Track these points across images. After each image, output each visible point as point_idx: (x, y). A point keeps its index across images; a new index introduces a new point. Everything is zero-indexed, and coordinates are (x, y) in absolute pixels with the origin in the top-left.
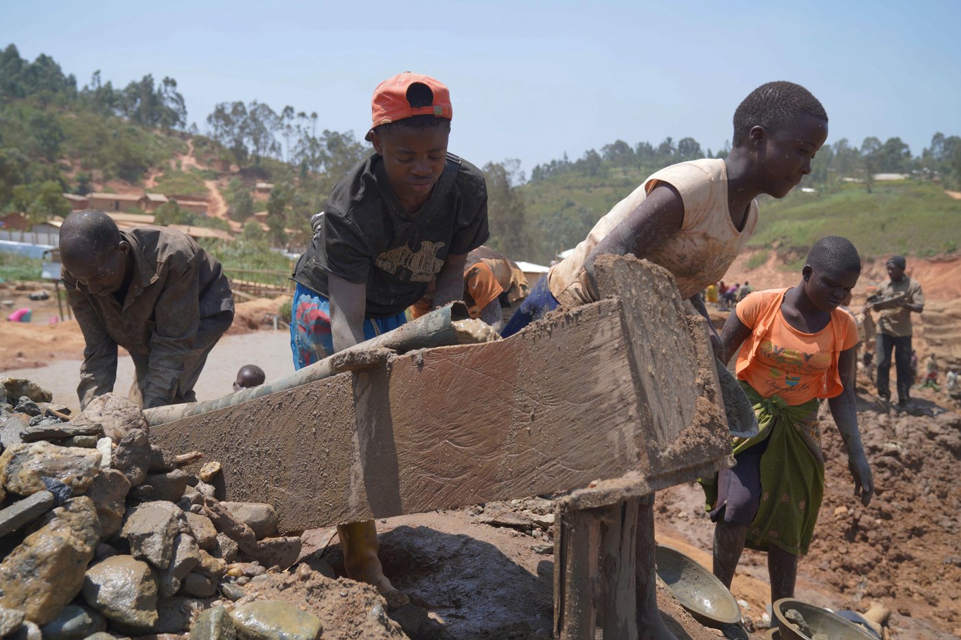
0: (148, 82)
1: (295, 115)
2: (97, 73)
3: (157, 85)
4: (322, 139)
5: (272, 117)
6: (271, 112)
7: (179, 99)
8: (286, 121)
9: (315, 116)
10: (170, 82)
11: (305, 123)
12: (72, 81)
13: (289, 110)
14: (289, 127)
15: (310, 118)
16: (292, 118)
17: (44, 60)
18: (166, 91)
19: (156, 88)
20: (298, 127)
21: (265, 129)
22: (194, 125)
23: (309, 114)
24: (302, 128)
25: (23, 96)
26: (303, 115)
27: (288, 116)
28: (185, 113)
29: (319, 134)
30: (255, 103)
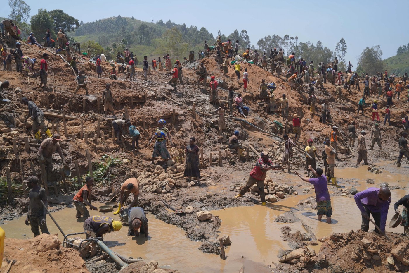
0: (236, 33)
1: (289, 38)
2: (219, 32)
3: (240, 33)
4: (299, 46)
5: (281, 40)
6: (280, 38)
7: (247, 37)
8: (286, 41)
9: (297, 38)
10: (244, 31)
11: (293, 41)
12: (211, 36)
13: (287, 37)
14: (287, 43)
15: (295, 39)
16: (288, 39)
17: (203, 29)
18: (243, 35)
19: (239, 34)
20: (291, 43)
21: (278, 45)
22: (253, 46)
23: (294, 37)
24: (292, 43)
25: (199, 43)
26: (292, 38)
27: (286, 39)
28: (250, 42)
29: (298, 45)
30: (274, 36)
